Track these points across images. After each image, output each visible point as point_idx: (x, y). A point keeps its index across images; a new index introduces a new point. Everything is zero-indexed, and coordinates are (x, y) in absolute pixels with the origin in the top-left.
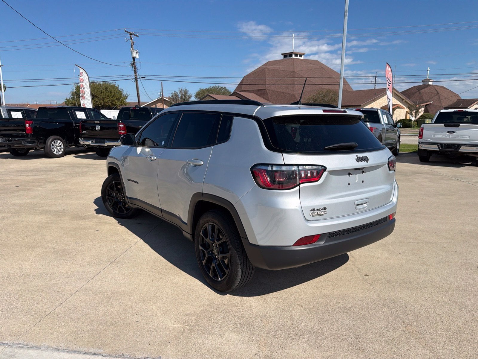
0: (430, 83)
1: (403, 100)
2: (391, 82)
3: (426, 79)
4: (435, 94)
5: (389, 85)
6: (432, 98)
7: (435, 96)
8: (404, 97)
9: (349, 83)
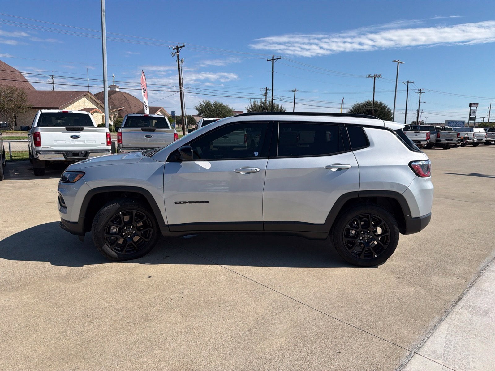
0: (117, 90)
1: (98, 104)
2: (145, 89)
3: (112, 85)
4: (125, 101)
5: (144, 92)
6: (123, 104)
7: (125, 102)
8: (99, 102)
9: (28, 81)
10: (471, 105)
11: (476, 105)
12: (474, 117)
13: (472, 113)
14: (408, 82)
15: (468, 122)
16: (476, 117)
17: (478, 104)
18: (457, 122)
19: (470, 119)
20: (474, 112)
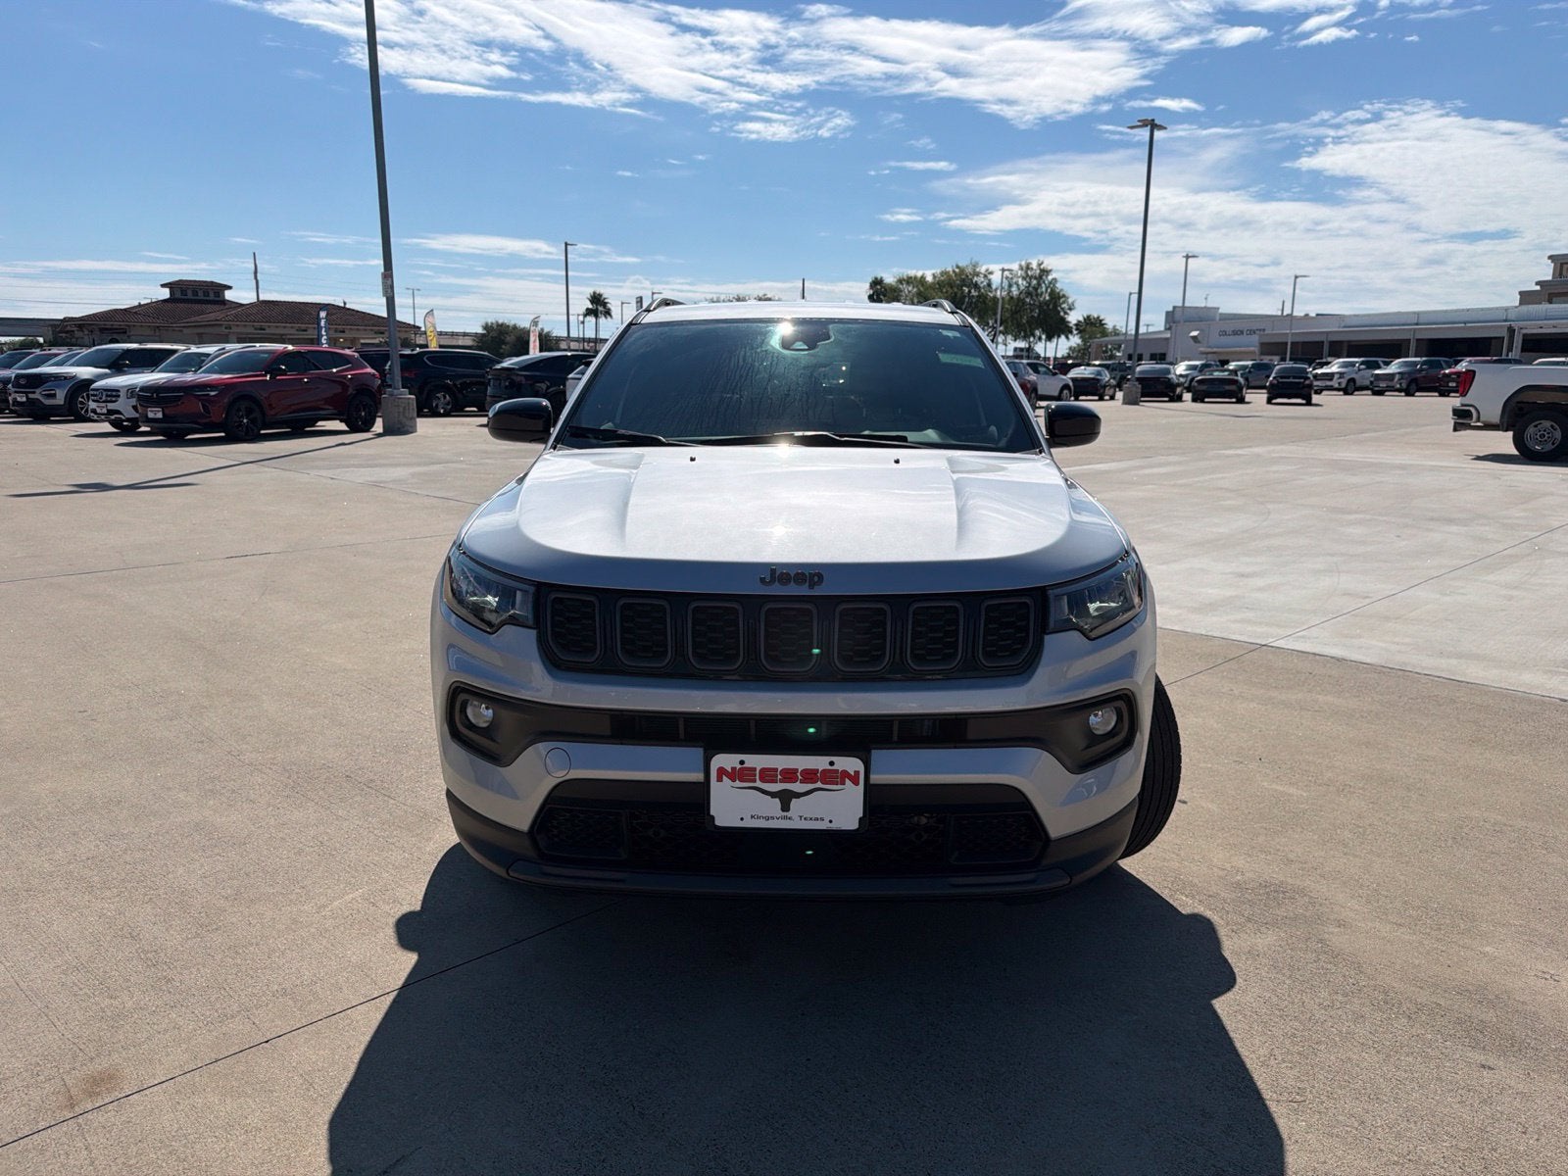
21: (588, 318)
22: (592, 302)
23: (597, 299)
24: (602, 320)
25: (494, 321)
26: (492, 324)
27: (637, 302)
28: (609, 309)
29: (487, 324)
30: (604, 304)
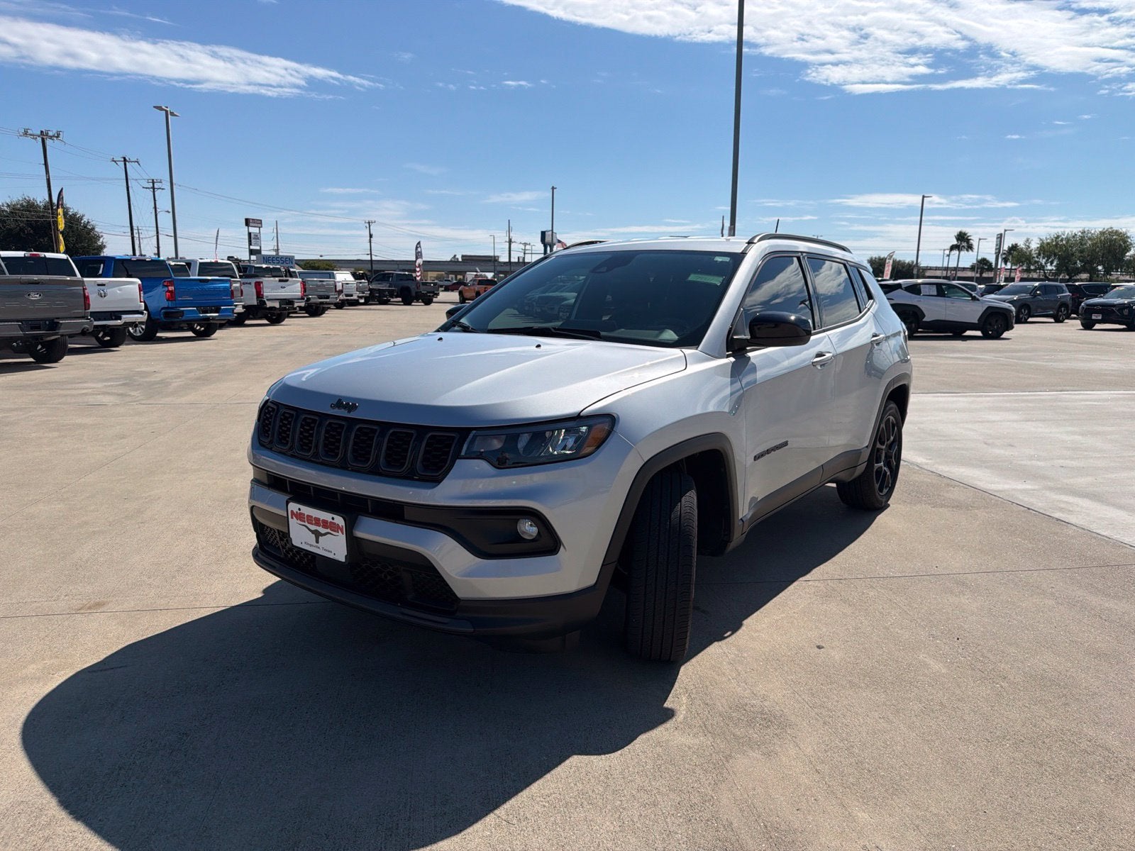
10: (247, 222)
11: (258, 223)
12: (258, 248)
13: (253, 241)
14: (124, 158)
15: (248, 259)
16: (262, 249)
17: (261, 221)
18: (284, 260)
19: (252, 252)
20: (257, 237)
21: (953, 252)
22: (958, 239)
23: (962, 237)
24: (963, 253)
25: (877, 257)
26: (876, 258)
27: (997, 238)
28: (972, 245)
29: (871, 259)
30: (968, 241)
